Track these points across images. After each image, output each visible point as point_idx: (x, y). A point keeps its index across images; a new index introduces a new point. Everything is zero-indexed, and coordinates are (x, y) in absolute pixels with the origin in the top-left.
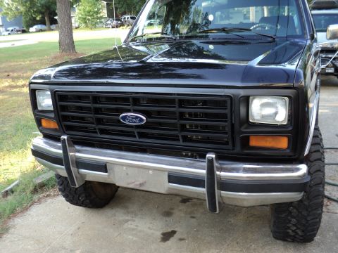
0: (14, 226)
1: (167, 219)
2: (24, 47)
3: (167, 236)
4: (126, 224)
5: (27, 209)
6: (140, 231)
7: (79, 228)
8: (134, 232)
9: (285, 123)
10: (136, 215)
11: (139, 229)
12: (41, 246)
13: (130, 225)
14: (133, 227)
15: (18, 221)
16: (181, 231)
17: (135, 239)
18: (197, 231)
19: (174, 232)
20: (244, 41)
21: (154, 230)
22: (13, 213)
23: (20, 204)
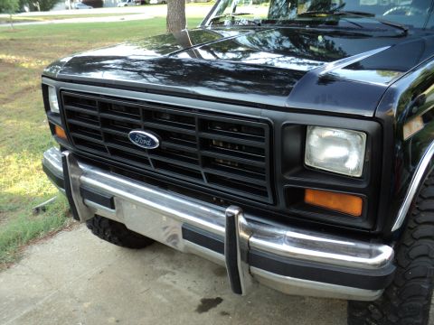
0: (28, 256)
1: (218, 279)
2: (131, 23)
3: (207, 305)
4: (162, 277)
5: (52, 235)
6: (175, 291)
7: (101, 272)
8: (167, 291)
9: (358, 176)
10: (180, 266)
11: (176, 287)
12: (48, 288)
13: (166, 279)
14: (168, 282)
15: (36, 249)
16: (230, 300)
17: (164, 300)
18: (251, 305)
19: (219, 300)
20: (361, 32)
21: (195, 292)
22: (34, 238)
23: (47, 227)
